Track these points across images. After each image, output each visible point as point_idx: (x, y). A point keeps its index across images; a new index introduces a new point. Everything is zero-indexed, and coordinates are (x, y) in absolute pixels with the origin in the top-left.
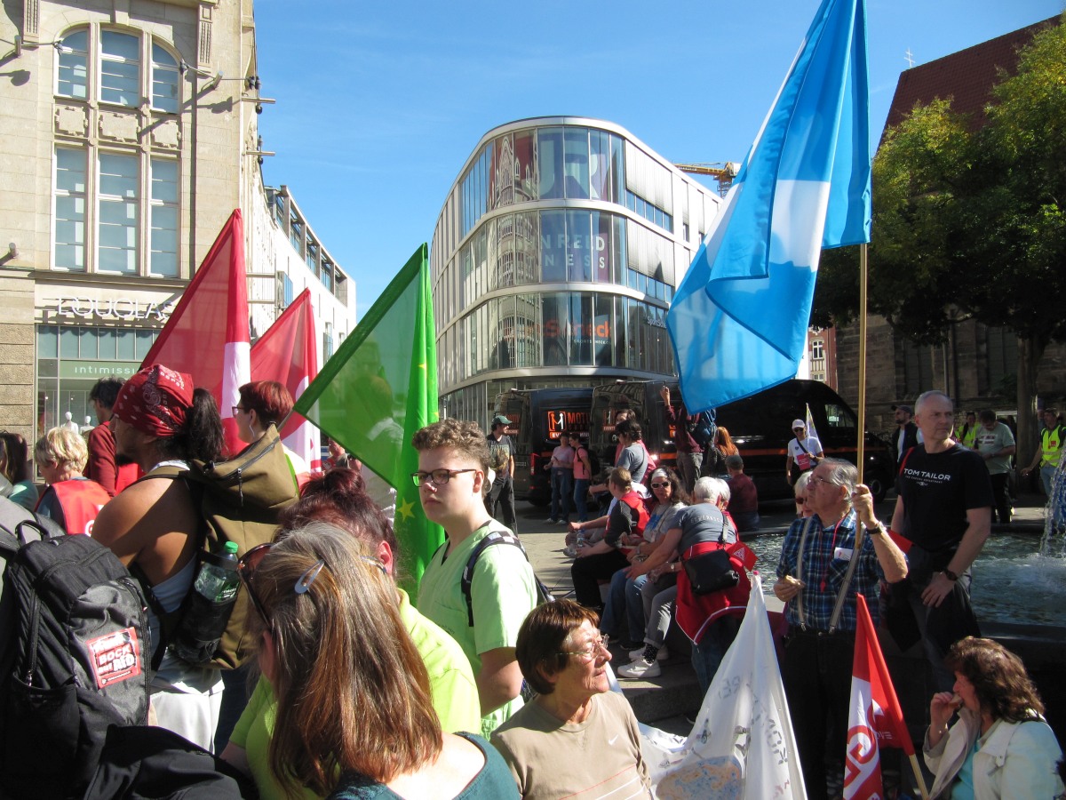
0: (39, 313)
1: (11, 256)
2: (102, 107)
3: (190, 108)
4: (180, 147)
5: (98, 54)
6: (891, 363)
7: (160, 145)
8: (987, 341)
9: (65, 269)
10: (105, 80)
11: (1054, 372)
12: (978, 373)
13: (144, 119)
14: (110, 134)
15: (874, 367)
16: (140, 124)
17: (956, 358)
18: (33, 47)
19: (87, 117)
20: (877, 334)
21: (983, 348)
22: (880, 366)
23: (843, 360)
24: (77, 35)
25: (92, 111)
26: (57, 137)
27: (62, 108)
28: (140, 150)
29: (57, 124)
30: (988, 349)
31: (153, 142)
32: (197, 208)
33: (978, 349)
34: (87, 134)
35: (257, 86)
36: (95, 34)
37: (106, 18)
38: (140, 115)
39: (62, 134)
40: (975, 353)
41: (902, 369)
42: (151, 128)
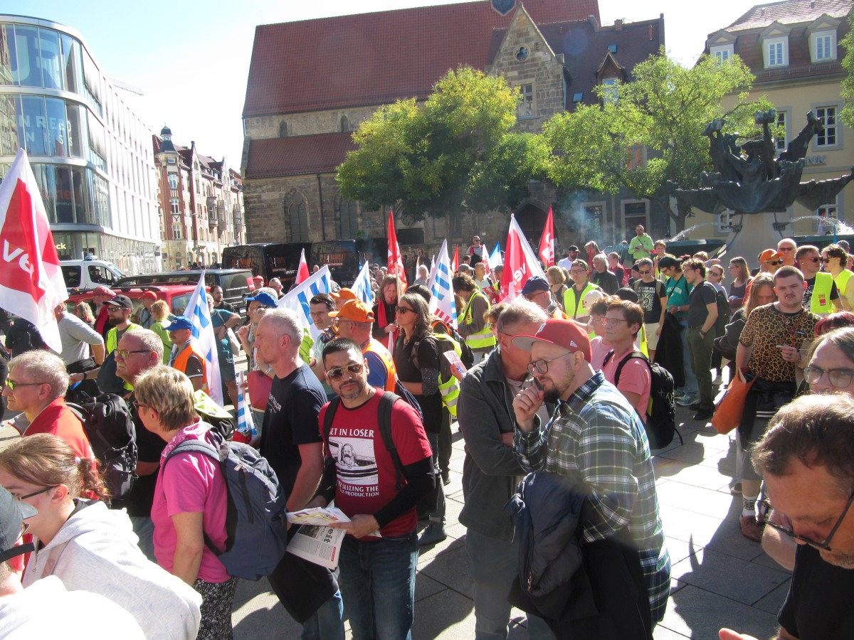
6: (282, 222)
8: (339, 210)
11: (377, 229)
12: (336, 229)
15: (272, 225)
17: (323, 220)
20: (272, 204)
21: (338, 214)
22: (275, 224)
23: (250, 220)
30: (340, 215)
33: (335, 215)
40: (334, 217)
41: (289, 226)
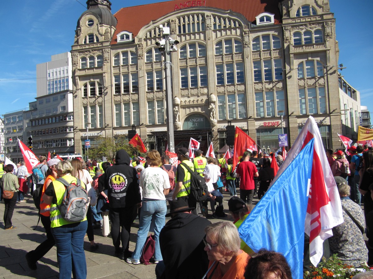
0: (298, 125)
1: (292, 113)
2: (308, 79)
3: (326, 75)
4: (325, 84)
5: (306, 67)
7: (320, 84)
9: (302, 115)
10: (307, 72)
13: (316, 79)
14: (309, 84)
16: (315, 80)
18: (293, 70)
19: (304, 81)
24: (301, 64)
25: (305, 80)
26: (299, 87)
27: (299, 81)
28: (316, 86)
29: (299, 84)
31: (319, 84)
32: (330, 97)
34: (305, 85)
35: (342, 66)
36: (304, 63)
37: (306, 59)
38: (315, 79)
39: (300, 86)
42: (318, 80)
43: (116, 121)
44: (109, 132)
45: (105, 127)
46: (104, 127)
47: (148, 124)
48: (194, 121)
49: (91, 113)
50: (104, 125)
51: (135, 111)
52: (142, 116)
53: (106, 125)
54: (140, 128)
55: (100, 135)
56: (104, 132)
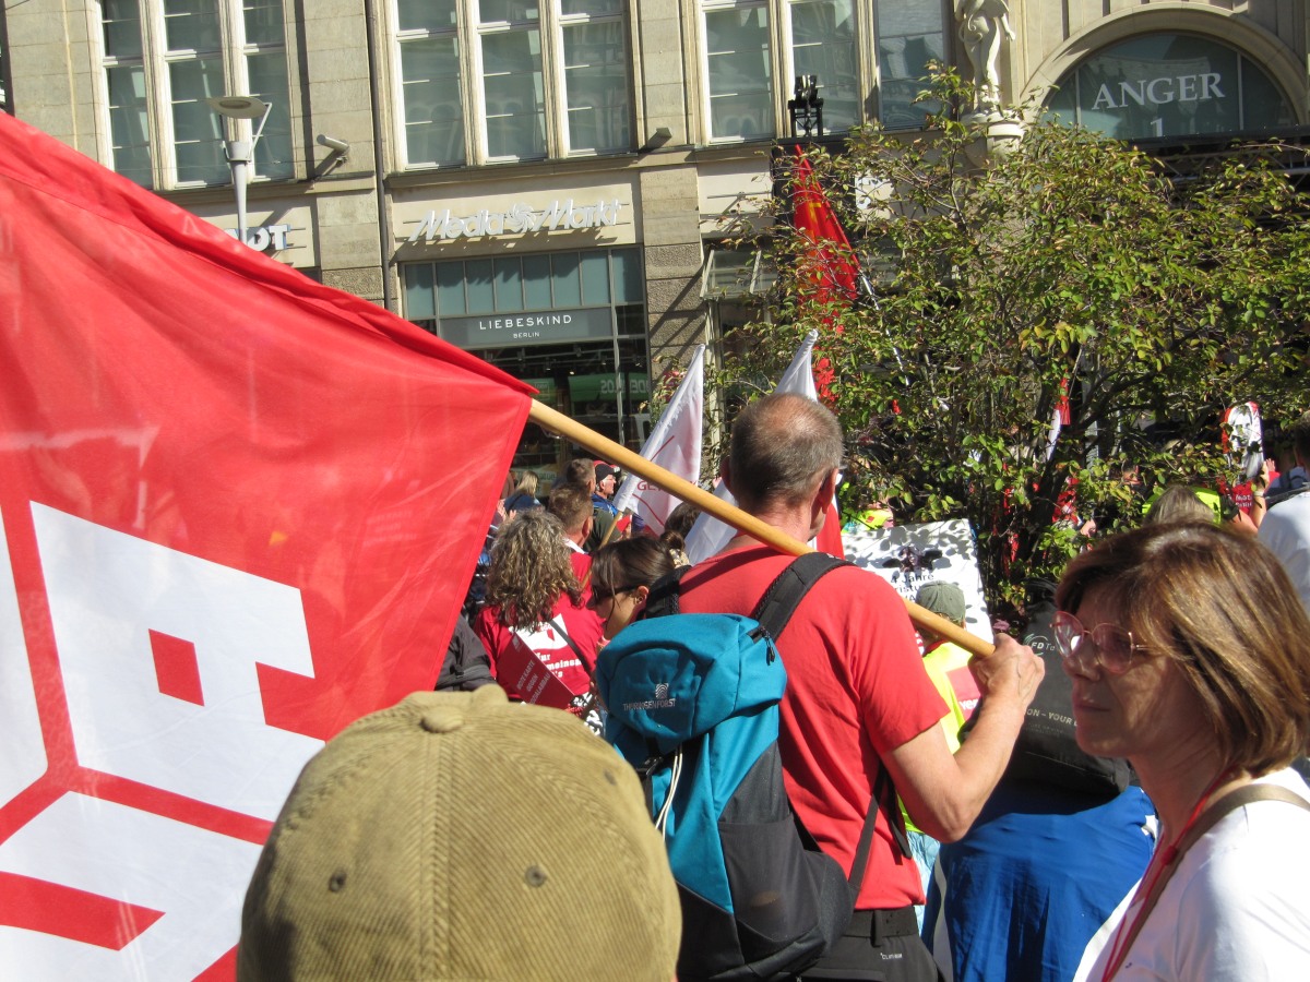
43: (411, 115)
44: (350, 215)
45: (314, 175)
46: (301, 172)
47: (710, 139)
48: (1140, 101)
49: (172, 45)
50: (299, 155)
51: (581, 18)
52: (656, 70)
53: (320, 154)
54: (634, 177)
55: (270, 249)
56: (298, 215)
